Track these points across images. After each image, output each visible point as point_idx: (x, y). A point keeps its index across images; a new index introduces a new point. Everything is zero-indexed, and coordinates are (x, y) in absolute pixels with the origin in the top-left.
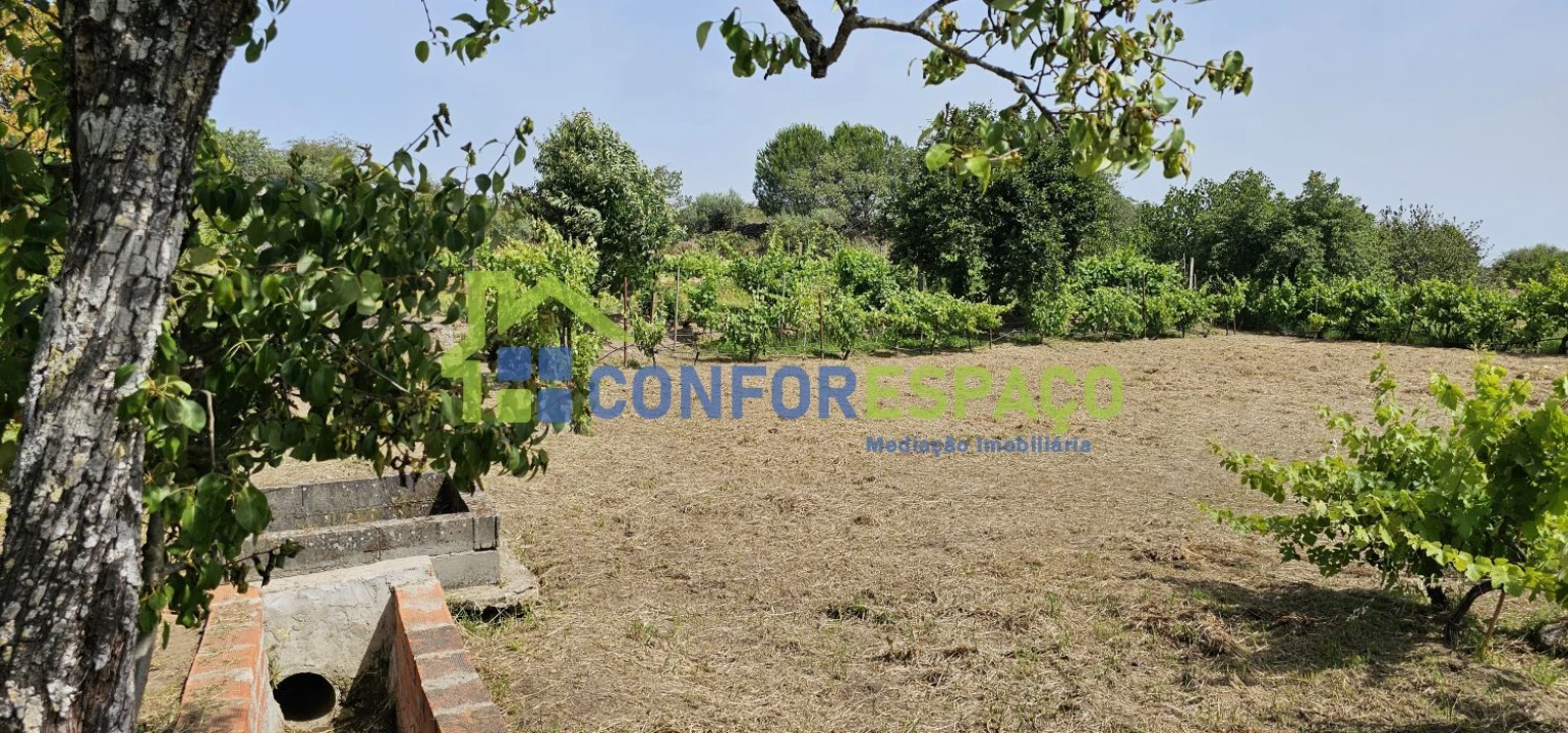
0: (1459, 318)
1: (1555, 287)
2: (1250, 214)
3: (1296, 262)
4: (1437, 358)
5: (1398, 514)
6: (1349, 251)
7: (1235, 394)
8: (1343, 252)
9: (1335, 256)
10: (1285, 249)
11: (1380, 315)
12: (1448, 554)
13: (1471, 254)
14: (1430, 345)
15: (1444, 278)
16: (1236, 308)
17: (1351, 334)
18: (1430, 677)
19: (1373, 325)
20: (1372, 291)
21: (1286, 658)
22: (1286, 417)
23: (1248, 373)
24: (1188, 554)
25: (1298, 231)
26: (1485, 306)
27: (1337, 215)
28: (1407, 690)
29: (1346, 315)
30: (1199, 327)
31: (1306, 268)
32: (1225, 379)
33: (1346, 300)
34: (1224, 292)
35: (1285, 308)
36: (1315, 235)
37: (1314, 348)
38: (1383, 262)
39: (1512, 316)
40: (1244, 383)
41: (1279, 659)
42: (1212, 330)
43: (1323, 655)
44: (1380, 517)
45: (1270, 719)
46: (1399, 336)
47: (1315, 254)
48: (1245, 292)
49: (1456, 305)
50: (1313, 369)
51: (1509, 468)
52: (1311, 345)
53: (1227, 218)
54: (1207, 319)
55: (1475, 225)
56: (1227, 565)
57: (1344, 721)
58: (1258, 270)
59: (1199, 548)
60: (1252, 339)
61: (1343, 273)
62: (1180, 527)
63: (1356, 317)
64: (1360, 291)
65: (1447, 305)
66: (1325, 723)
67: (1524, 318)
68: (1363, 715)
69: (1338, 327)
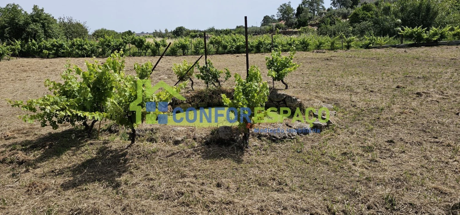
0: (85, 49)
1: (106, 40)
2: (16, 18)
3: (35, 34)
4: (81, 60)
5: (70, 106)
6: (51, 30)
7: (21, 78)
8: (50, 31)
9: (47, 32)
10: (31, 30)
11: (64, 49)
12: (84, 114)
13: (85, 31)
14: (79, 57)
15: (80, 38)
16: (18, 50)
17: (57, 55)
18: (86, 148)
19: (63, 53)
20: (60, 42)
21: (46, 157)
22: (40, 83)
23: (25, 71)
24: (9, 134)
25: (34, 24)
26: (91, 45)
27: (45, 19)
28: (81, 154)
29: (54, 50)
30: (6, 57)
31: (39, 36)
32: (17, 74)
33: (53, 45)
34: (12, 45)
35: (35, 49)
36: (39, 26)
37: (46, 61)
38: (61, 34)
39: (98, 48)
40: (24, 75)
41: (44, 158)
42: (11, 58)
43: (57, 152)
44: (66, 108)
45: (43, 176)
46: (70, 55)
47: (41, 31)
48: (20, 44)
49: (84, 45)
50: (47, 67)
51: (96, 88)
52: (45, 60)
53: (8, 20)
54: (8, 54)
55: (85, 23)
56: (24, 134)
57: (65, 168)
58: (23, 37)
59: (13, 131)
60: (26, 60)
61: (51, 38)
62: (6, 126)
63: (57, 51)
64: (57, 43)
65: (81, 45)
66: (60, 171)
67: (101, 48)
68: (70, 165)
69: (53, 54)
